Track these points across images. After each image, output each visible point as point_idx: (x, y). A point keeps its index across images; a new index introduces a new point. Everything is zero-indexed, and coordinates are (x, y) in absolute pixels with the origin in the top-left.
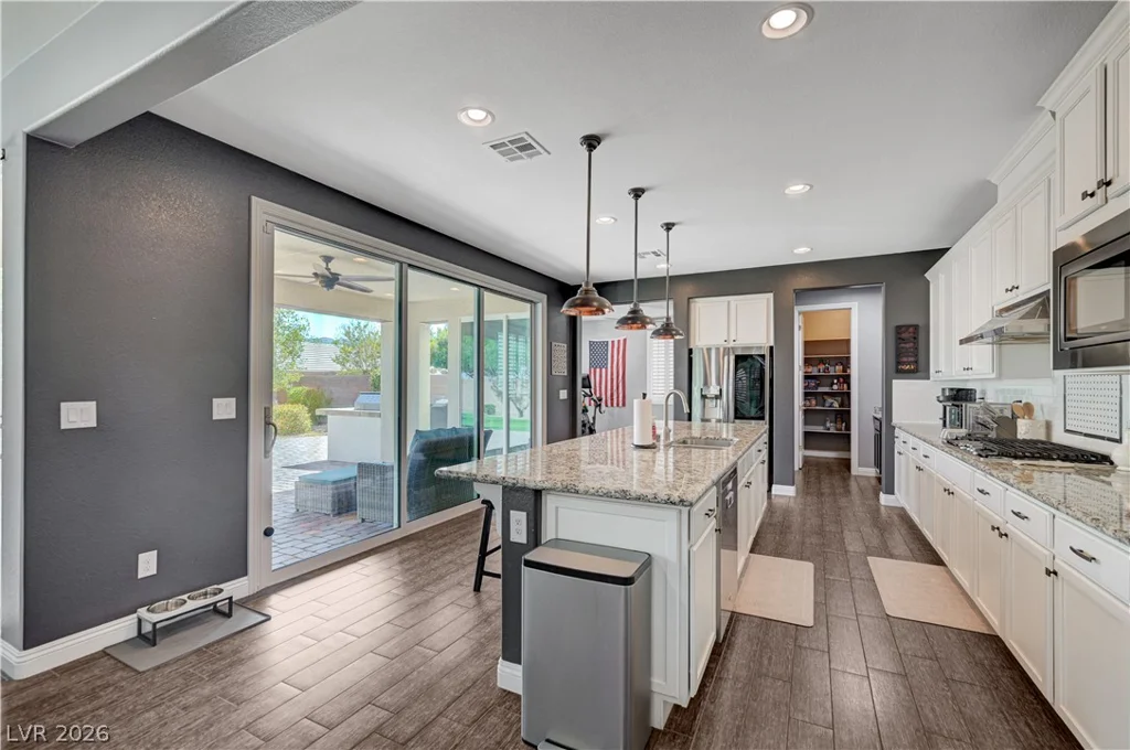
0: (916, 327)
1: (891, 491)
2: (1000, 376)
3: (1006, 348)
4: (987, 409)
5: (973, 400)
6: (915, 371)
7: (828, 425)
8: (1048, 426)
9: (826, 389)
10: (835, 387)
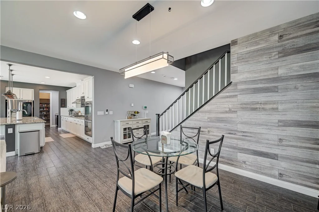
0: (65, 99)
1: (60, 127)
2: (77, 108)
3: (77, 104)
4: (75, 112)
5: (73, 111)
6: (64, 106)
7: (43, 118)
8: (82, 114)
9: (42, 110)
10: (45, 109)
